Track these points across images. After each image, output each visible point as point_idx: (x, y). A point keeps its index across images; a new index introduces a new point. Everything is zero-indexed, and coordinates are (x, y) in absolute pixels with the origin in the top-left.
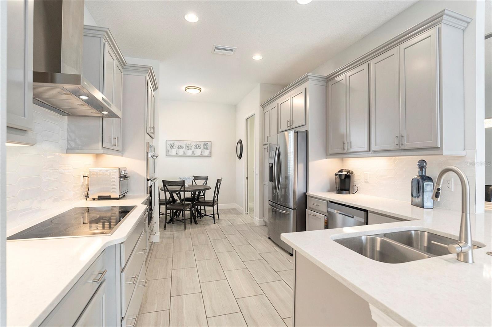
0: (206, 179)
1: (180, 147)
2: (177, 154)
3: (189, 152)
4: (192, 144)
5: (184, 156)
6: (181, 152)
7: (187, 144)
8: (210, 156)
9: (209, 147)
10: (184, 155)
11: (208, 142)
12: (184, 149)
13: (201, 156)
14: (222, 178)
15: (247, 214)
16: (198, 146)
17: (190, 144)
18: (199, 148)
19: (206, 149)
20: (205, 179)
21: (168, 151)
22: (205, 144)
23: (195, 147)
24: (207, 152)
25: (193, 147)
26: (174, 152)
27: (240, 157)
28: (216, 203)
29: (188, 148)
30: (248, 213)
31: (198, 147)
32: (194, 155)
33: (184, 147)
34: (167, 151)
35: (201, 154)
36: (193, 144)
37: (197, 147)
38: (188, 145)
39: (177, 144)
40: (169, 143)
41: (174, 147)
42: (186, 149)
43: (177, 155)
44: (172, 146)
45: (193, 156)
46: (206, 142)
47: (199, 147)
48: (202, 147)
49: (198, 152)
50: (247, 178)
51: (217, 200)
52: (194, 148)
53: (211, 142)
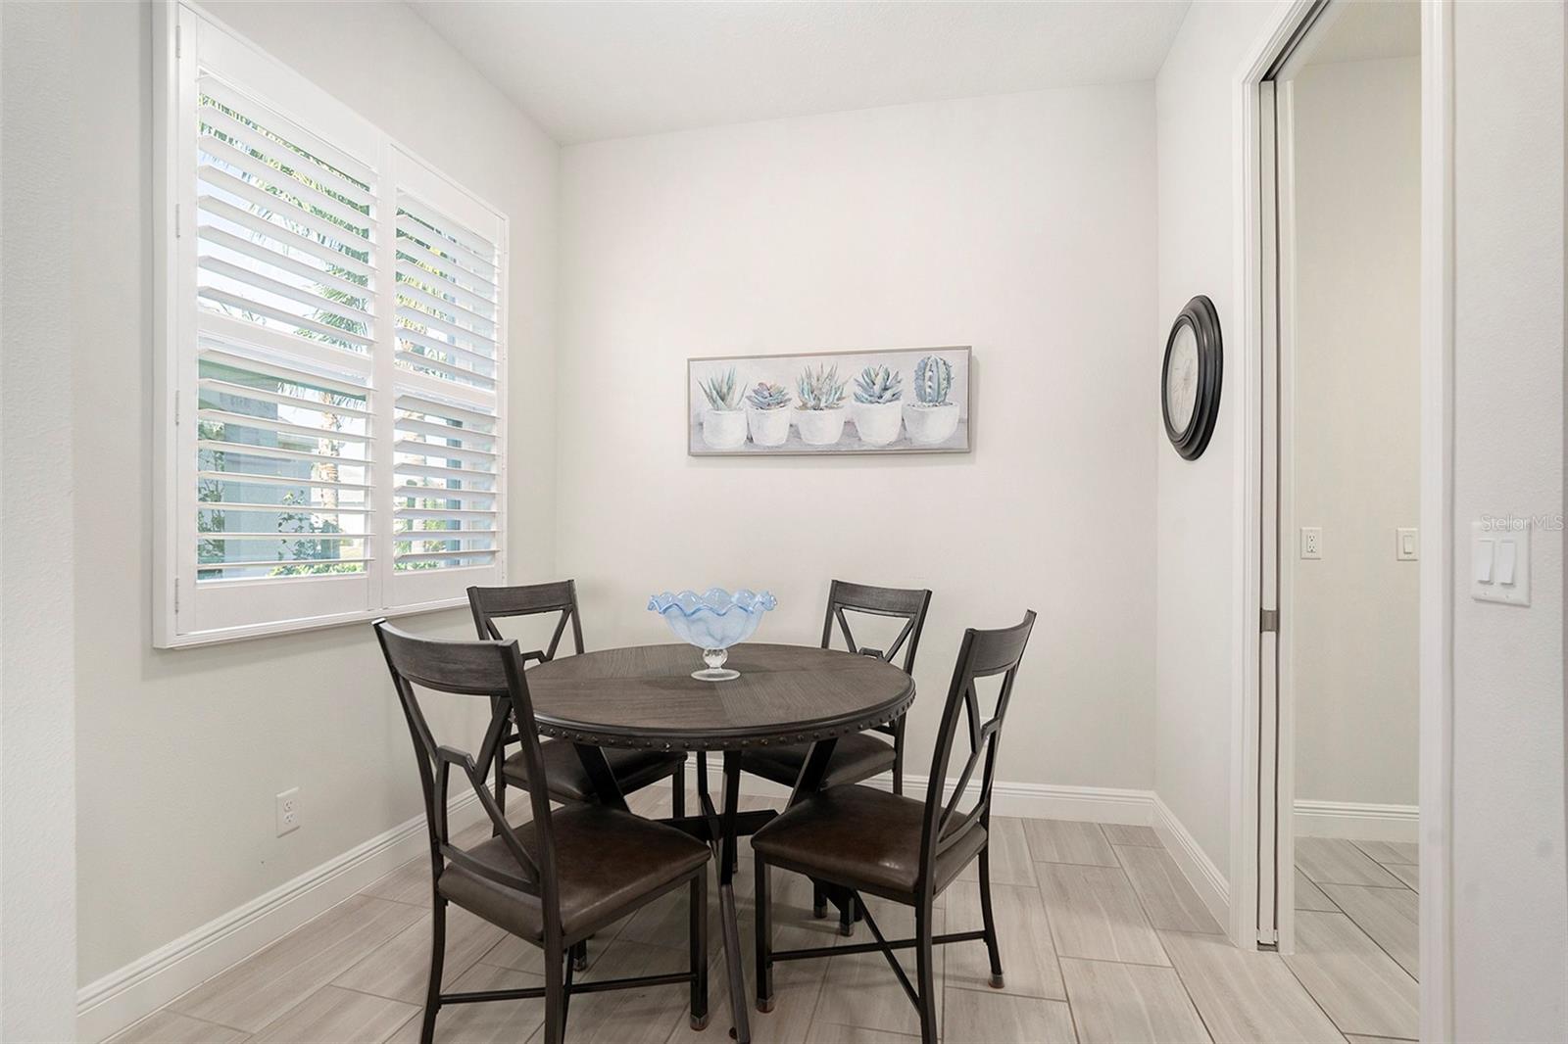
0: (915, 607)
1: (768, 399)
2: (750, 439)
3: (826, 428)
4: (842, 375)
5: (795, 451)
6: (775, 428)
7: (809, 376)
8: (961, 447)
9: (958, 391)
10: (794, 447)
11: (947, 356)
12: (790, 405)
13: (904, 450)
14: (1031, 615)
15: (1275, 946)
16: (879, 381)
17: (831, 376)
18: (888, 395)
19: (938, 399)
20: (903, 613)
21: (701, 424)
22: (923, 367)
23: (859, 390)
24: (940, 425)
25: (850, 389)
26: (730, 428)
27: (1196, 439)
28: (976, 844)
29: (817, 397)
30: (1286, 937)
31: (880, 390)
32: (856, 447)
33: (793, 393)
34: (696, 426)
35: (903, 438)
36: (850, 374)
37: (877, 388)
38: (814, 382)
39: (748, 378)
40: (706, 375)
41: (735, 396)
42: (804, 406)
43: (752, 451)
44: (720, 395)
45: (850, 450)
46: (934, 355)
47: (886, 389)
48: (908, 386)
49: (882, 424)
50: (1269, 621)
51: (984, 821)
52: (858, 398)
53: (969, 348)
